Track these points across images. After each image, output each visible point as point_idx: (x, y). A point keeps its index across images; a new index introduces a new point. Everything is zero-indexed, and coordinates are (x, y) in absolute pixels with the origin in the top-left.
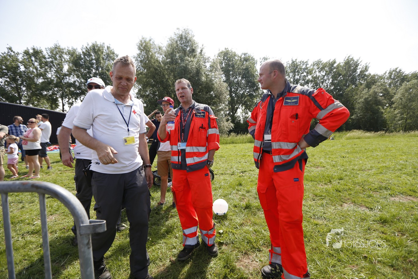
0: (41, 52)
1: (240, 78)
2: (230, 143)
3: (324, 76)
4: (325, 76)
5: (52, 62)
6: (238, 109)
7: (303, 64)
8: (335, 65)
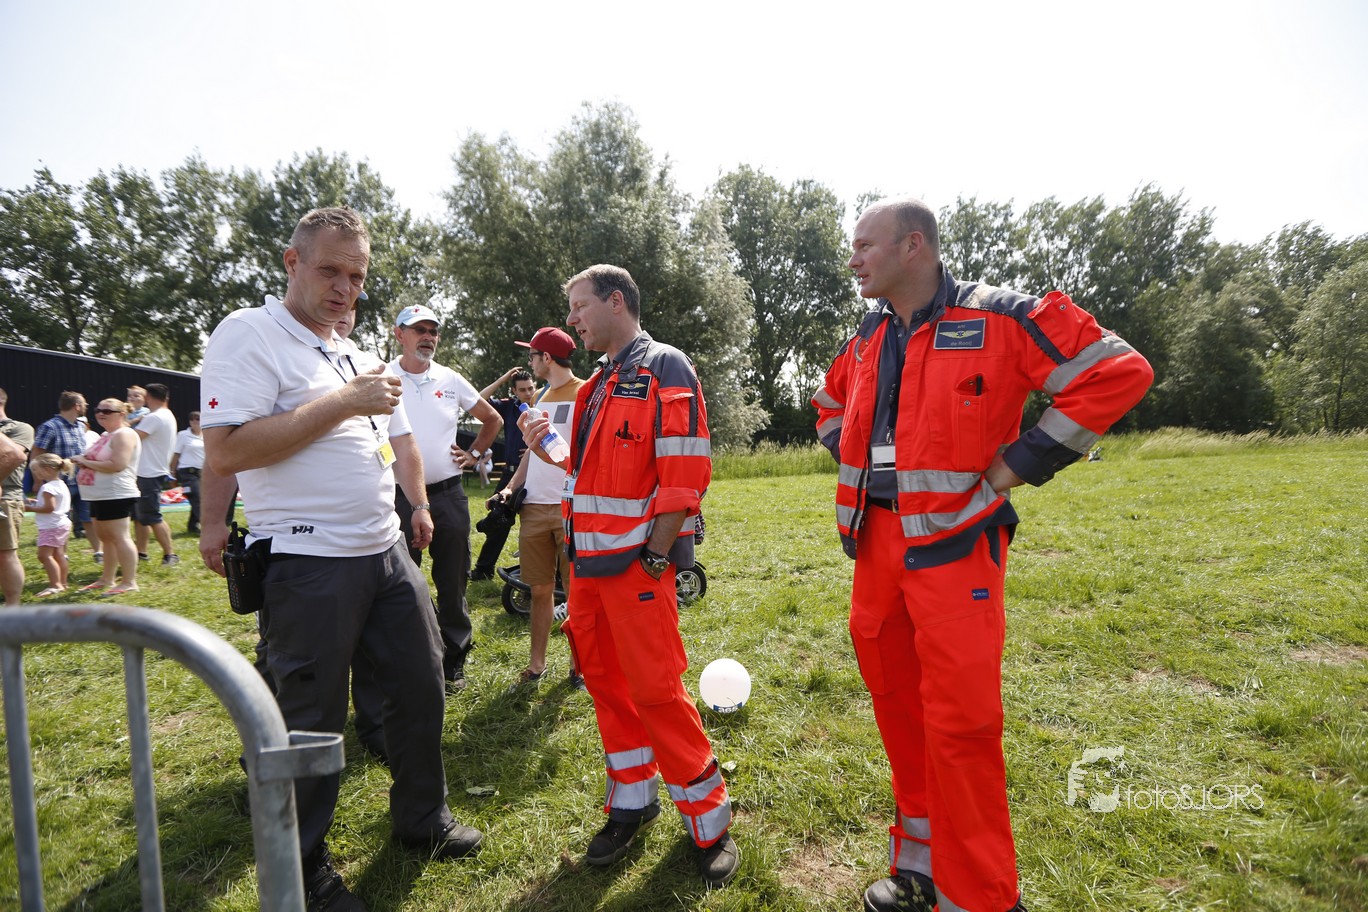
0: (147, 185)
1: (790, 262)
2: (757, 475)
3: (1065, 253)
4: (1068, 251)
5: (180, 216)
6: (785, 364)
7: (995, 215)
8: (1101, 217)
